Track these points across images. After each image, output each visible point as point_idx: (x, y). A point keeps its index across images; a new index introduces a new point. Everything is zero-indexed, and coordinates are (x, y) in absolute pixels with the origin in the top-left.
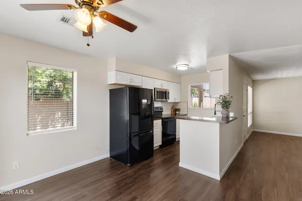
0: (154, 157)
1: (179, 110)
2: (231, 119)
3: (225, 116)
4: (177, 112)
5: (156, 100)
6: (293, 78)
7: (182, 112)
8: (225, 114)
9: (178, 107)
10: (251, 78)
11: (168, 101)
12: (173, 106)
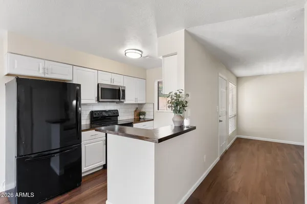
0: (83, 187)
1: (144, 114)
2: (185, 129)
3: (177, 125)
4: (141, 117)
5: (101, 100)
6: (281, 74)
7: (147, 117)
8: (177, 121)
9: (143, 110)
10: (232, 73)
11: (125, 102)
12: (137, 108)
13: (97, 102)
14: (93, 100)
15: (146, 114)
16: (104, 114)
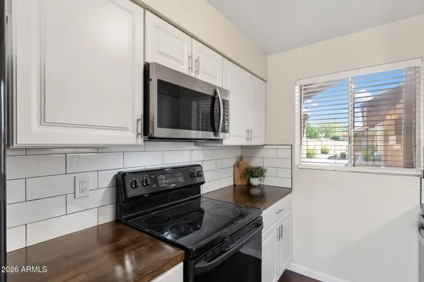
11: (227, 142)
12: (241, 158)
13: (141, 141)
14: (126, 129)
15: (266, 174)
16: (164, 182)
